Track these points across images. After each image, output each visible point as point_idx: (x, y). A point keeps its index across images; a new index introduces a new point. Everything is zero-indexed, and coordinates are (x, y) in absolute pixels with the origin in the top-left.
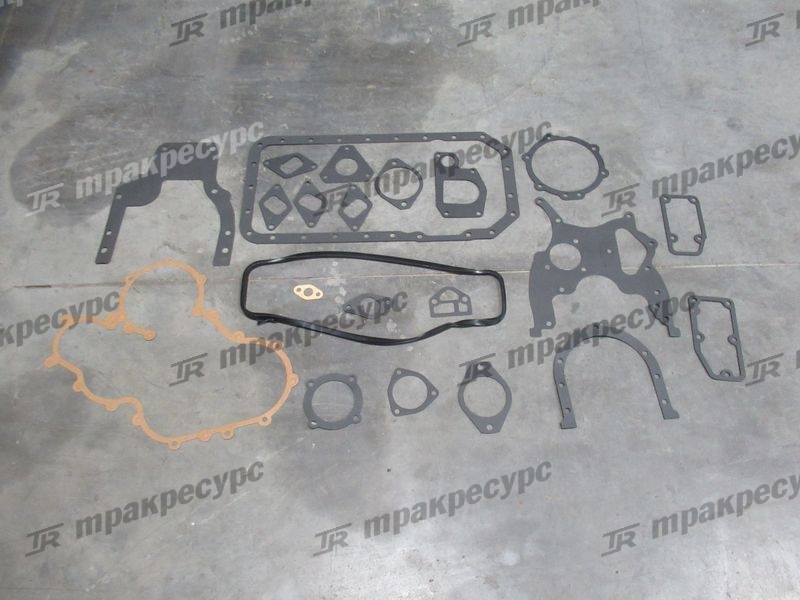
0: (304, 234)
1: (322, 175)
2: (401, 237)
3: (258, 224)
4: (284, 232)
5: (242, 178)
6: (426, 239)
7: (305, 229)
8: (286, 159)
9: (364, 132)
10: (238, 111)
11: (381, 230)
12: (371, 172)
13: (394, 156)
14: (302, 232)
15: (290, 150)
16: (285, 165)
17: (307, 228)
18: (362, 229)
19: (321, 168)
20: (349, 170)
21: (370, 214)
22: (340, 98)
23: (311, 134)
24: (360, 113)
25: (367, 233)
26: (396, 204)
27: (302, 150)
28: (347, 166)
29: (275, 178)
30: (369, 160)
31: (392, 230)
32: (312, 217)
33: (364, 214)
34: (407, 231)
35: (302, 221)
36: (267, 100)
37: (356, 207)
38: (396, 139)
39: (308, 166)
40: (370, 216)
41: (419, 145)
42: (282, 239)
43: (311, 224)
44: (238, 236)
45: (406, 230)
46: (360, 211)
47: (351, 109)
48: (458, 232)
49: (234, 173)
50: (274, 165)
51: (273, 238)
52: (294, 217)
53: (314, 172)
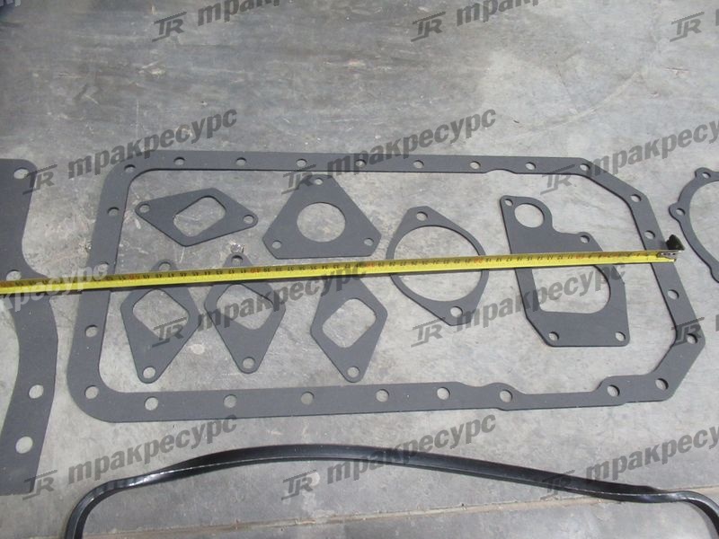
0: (231, 393)
1: (267, 240)
2: (461, 396)
3: (117, 368)
4: (178, 387)
5: (84, 242)
6: (522, 402)
7: (232, 378)
8: (187, 201)
9: (351, 149)
10: (87, 96)
11: (414, 380)
12: (375, 236)
13: (420, 201)
14: (226, 385)
15: (198, 181)
16: (185, 215)
17: (236, 373)
18: (371, 377)
19: (264, 224)
20: (326, 230)
21: (384, 336)
22: (297, 80)
23: (241, 148)
24: (337, 111)
25: (384, 388)
26: (438, 310)
27: (223, 182)
28: (321, 221)
29: (161, 246)
30: (367, 208)
31: (439, 380)
32: (248, 348)
33: (371, 336)
34: (476, 384)
35: (227, 356)
36: (151, 78)
37: (350, 319)
38: (418, 165)
39: (235, 218)
40: (385, 343)
41: (464, 180)
42: (174, 406)
43: (248, 364)
44: (62, 400)
45: (473, 378)
46: (360, 330)
47: (320, 102)
48: (586, 385)
49: (67, 231)
50: (160, 214)
51: (152, 404)
52: (205, 344)
53: (250, 232)
